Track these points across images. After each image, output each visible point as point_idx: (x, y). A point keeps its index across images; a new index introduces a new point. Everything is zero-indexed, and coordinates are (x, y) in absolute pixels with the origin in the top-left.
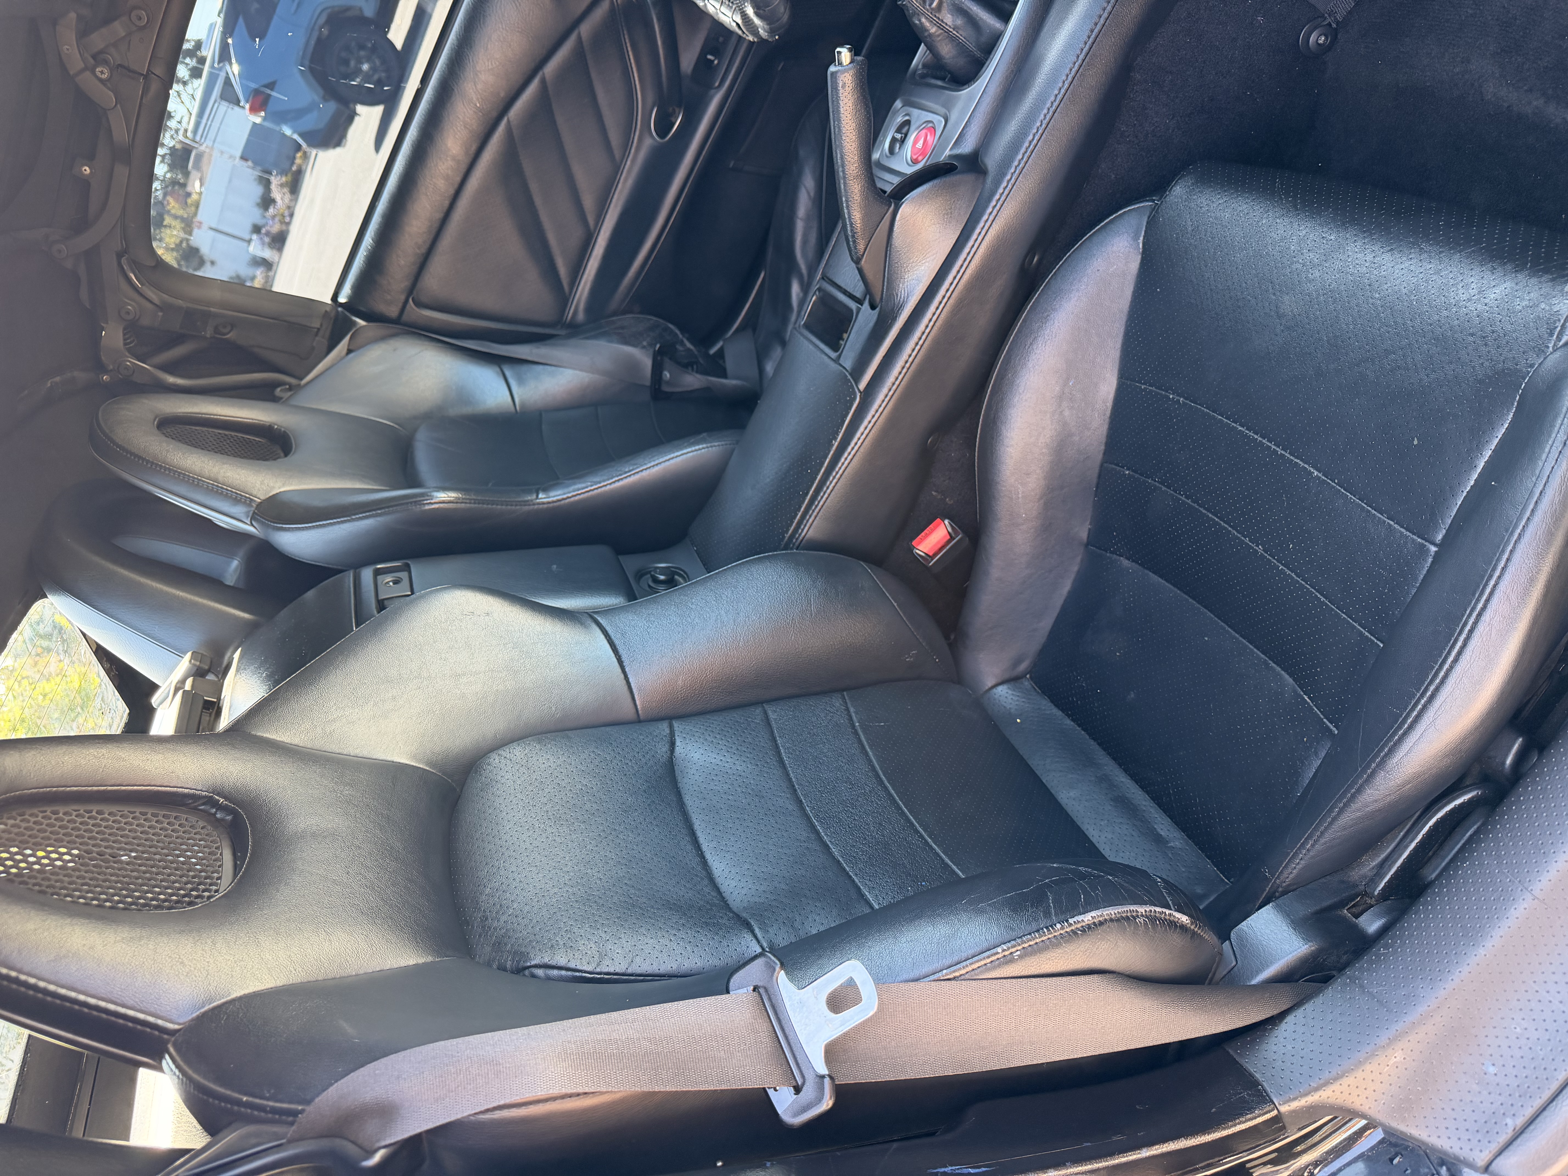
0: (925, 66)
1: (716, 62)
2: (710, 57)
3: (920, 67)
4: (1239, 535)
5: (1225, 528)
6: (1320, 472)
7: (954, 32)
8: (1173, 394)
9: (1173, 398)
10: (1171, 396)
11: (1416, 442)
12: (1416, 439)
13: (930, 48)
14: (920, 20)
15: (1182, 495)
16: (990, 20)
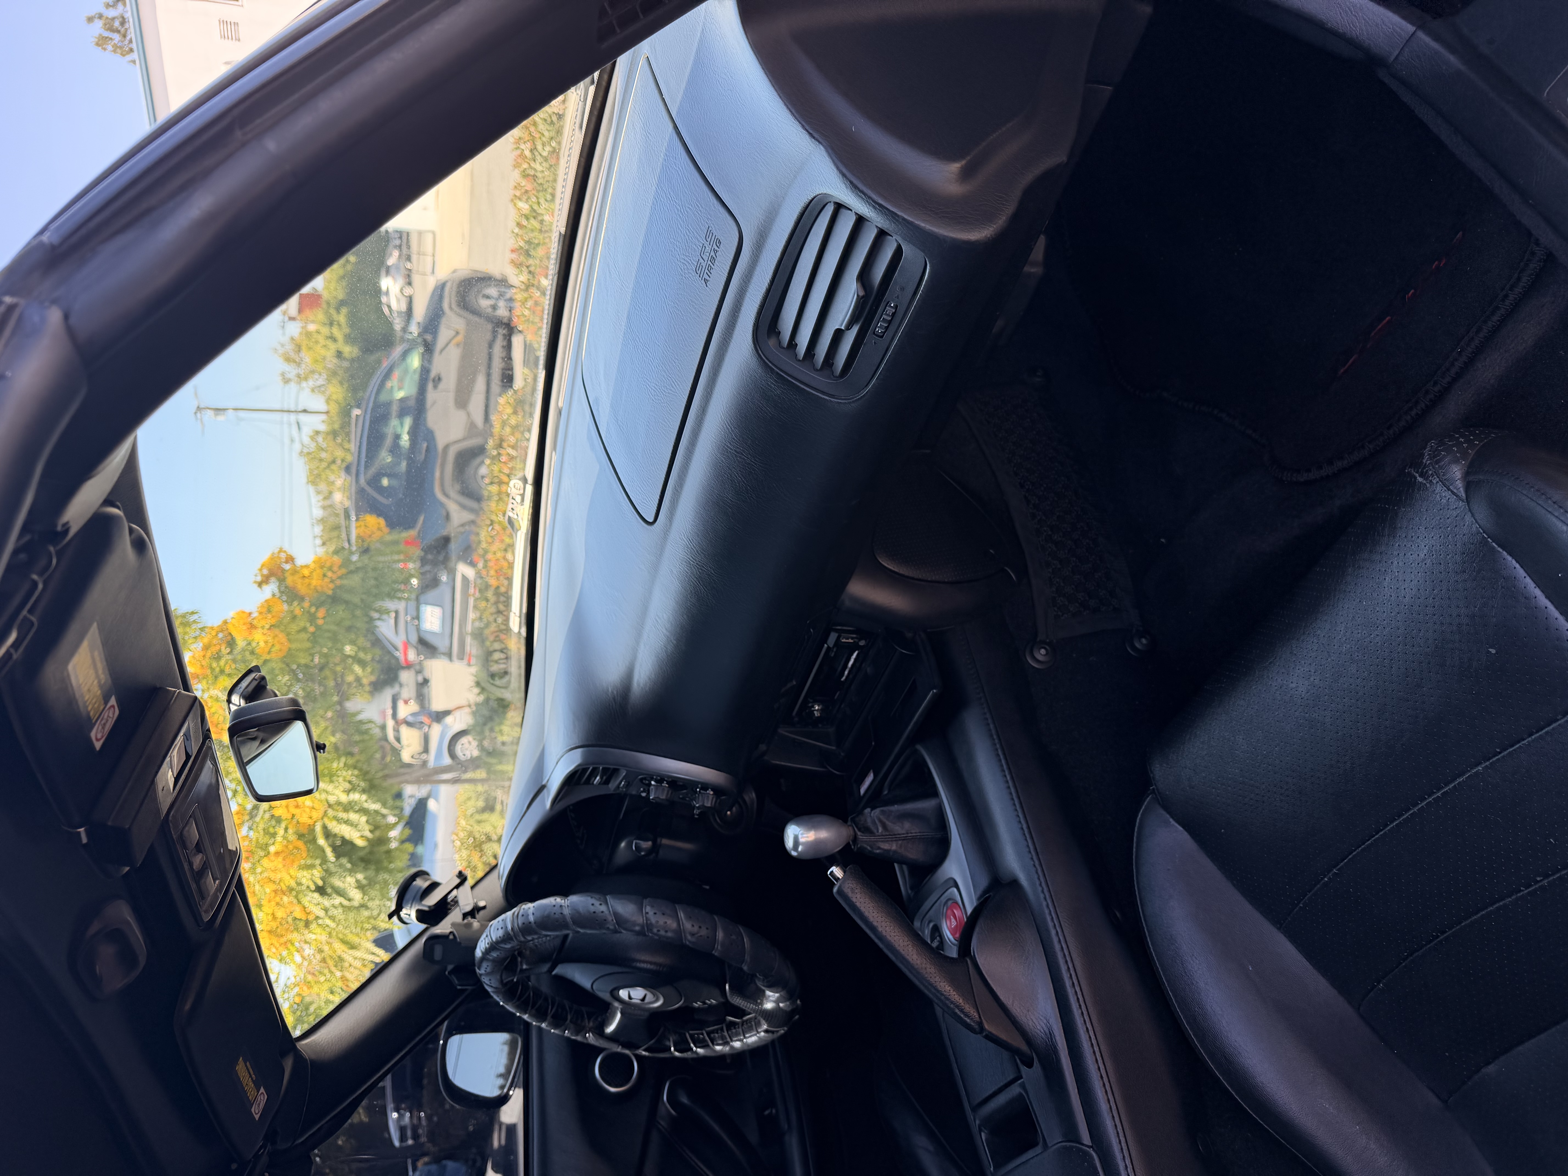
0: (912, 888)
1: (774, 1111)
2: (767, 1112)
3: (910, 892)
4: (1514, 897)
5: (1498, 909)
6: (1480, 763)
7: (910, 835)
8: (1325, 877)
9: (1329, 879)
10: (1326, 879)
11: (1493, 651)
12: (1490, 650)
13: (901, 863)
14: (879, 848)
15: (1438, 937)
16: (925, 805)
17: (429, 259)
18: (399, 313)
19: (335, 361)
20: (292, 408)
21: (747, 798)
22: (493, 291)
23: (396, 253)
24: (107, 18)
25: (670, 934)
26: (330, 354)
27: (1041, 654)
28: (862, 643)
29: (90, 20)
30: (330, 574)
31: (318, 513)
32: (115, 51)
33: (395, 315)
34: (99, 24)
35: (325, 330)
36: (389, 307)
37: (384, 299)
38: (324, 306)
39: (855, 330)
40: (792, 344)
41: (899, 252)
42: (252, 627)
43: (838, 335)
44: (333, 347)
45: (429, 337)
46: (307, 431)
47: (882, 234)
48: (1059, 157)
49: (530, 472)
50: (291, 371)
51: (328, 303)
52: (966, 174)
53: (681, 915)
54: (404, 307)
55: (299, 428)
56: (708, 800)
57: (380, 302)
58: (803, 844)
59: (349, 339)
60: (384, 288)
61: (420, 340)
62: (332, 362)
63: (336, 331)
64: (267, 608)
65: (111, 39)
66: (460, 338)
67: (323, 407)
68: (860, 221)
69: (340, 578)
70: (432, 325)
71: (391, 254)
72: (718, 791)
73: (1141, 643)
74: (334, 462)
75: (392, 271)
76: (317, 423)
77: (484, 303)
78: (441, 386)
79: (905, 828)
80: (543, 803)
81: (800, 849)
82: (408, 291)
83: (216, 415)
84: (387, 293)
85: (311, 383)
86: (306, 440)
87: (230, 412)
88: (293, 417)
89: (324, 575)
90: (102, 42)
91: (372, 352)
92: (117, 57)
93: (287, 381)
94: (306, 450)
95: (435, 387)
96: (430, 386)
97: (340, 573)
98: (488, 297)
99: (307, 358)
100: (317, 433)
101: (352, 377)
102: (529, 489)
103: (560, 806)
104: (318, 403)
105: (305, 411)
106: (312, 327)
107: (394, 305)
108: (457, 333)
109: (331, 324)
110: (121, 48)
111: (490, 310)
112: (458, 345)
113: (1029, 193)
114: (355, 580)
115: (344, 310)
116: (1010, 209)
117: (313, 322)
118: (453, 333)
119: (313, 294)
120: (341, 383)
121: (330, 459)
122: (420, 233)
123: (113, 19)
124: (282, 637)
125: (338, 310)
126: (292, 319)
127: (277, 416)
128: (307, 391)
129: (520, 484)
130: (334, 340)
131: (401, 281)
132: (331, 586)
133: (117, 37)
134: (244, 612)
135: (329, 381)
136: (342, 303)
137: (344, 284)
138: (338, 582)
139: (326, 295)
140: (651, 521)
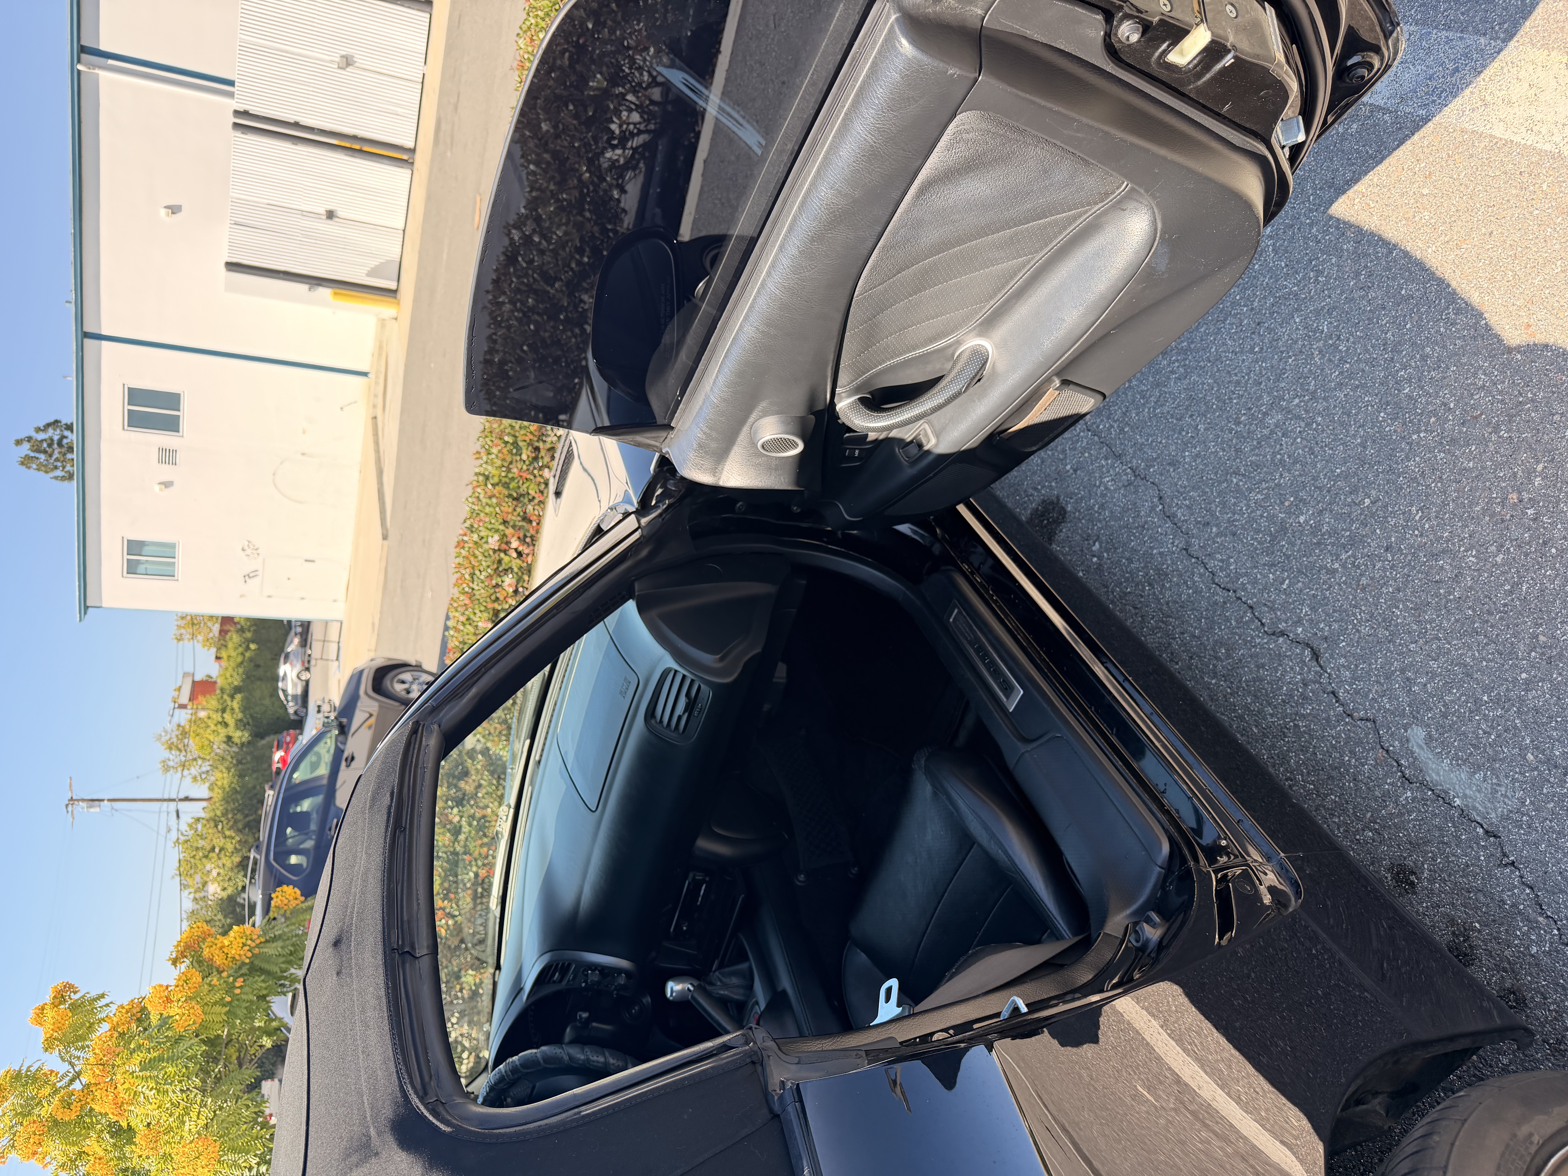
7: (735, 985)
14: (718, 994)
16: (744, 966)
17: (334, 647)
18: (295, 697)
19: (223, 746)
20: (173, 796)
21: (644, 1001)
22: (407, 676)
23: (296, 641)
24: (36, 440)
25: (600, 1065)
26: (218, 741)
27: (802, 877)
28: (707, 879)
29: (18, 442)
30: (249, 942)
31: (189, 905)
32: (38, 470)
33: (290, 698)
34: (26, 446)
35: (217, 717)
36: (284, 691)
37: (280, 684)
38: (218, 692)
39: (686, 715)
40: (661, 721)
41: (699, 687)
42: (168, 1000)
43: (680, 717)
44: (223, 732)
45: (344, 720)
46: (186, 819)
47: (692, 681)
48: (758, 650)
49: (513, 801)
50: (174, 757)
51: (222, 690)
52: (722, 659)
53: (607, 1054)
54: (299, 691)
55: (178, 816)
56: (622, 980)
57: (277, 687)
58: (676, 992)
59: (241, 724)
60: (281, 673)
61: (335, 724)
62: (219, 746)
63: (228, 717)
64: (185, 980)
65: (37, 458)
66: (372, 720)
67: (205, 794)
68: (684, 677)
69: (257, 946)
70: (348, 709)
71: (292, 642)
72: (628, 973)
73: (855, 870)
74: (213, 849)
75: (291, 657)
76: (196, 810)
77: (399, 688)
78: (353, 764)
79: (734, 980)
80: (522, 998)
81: (674, 994)
82: (305, 676)
83: (91, 807)
84: (285, 677)
85: (194, 771)
86: (184, 827)
87: (106, 802)
88: (172, 806)
89: (244, 945)
90: (26, 461)
91: (262, 738)
92: (41, 474)
93: (167, 768)
94: (182, 838)
95: (348, 766)
96: (343, 764)
97: (258, 942)
98: (403, 682)
99: (193, 743)
100: (198, 820)
101: (239, 762)
102: (512, 811)
103: (532, 1000)
104: (202, 791)
105: (187, 799)
106: (202, 714)
107: (290, 691)
108: (371, 715)
109: (224, 711)
110: (45, 466)
111: (404, 693)
112: (370, 727)
113: (746, 664)
114: (271, 950)
115: (238, 697)
116: (739, 671)
117: (203, 709)
118: (367, 715)
119: (207, 682)
120: (228, 769)
121: (208, 848)
122: (326, 623)
123: (42, 441)
124: (198, 1009)
125: (232, 697)
126: (183, 707)
127: (157, 805)
128: (188, 780)
129: (506, 809)
130: (226, 725)
131: (298, 667)
132: (249, 954)
133: (42, 457)
134: (161, 986)
135: (214, 767)
136: (237, 690)
137: (241, 670)
138: (256, 951)
139: (220, 682)
140: (594, 809)
